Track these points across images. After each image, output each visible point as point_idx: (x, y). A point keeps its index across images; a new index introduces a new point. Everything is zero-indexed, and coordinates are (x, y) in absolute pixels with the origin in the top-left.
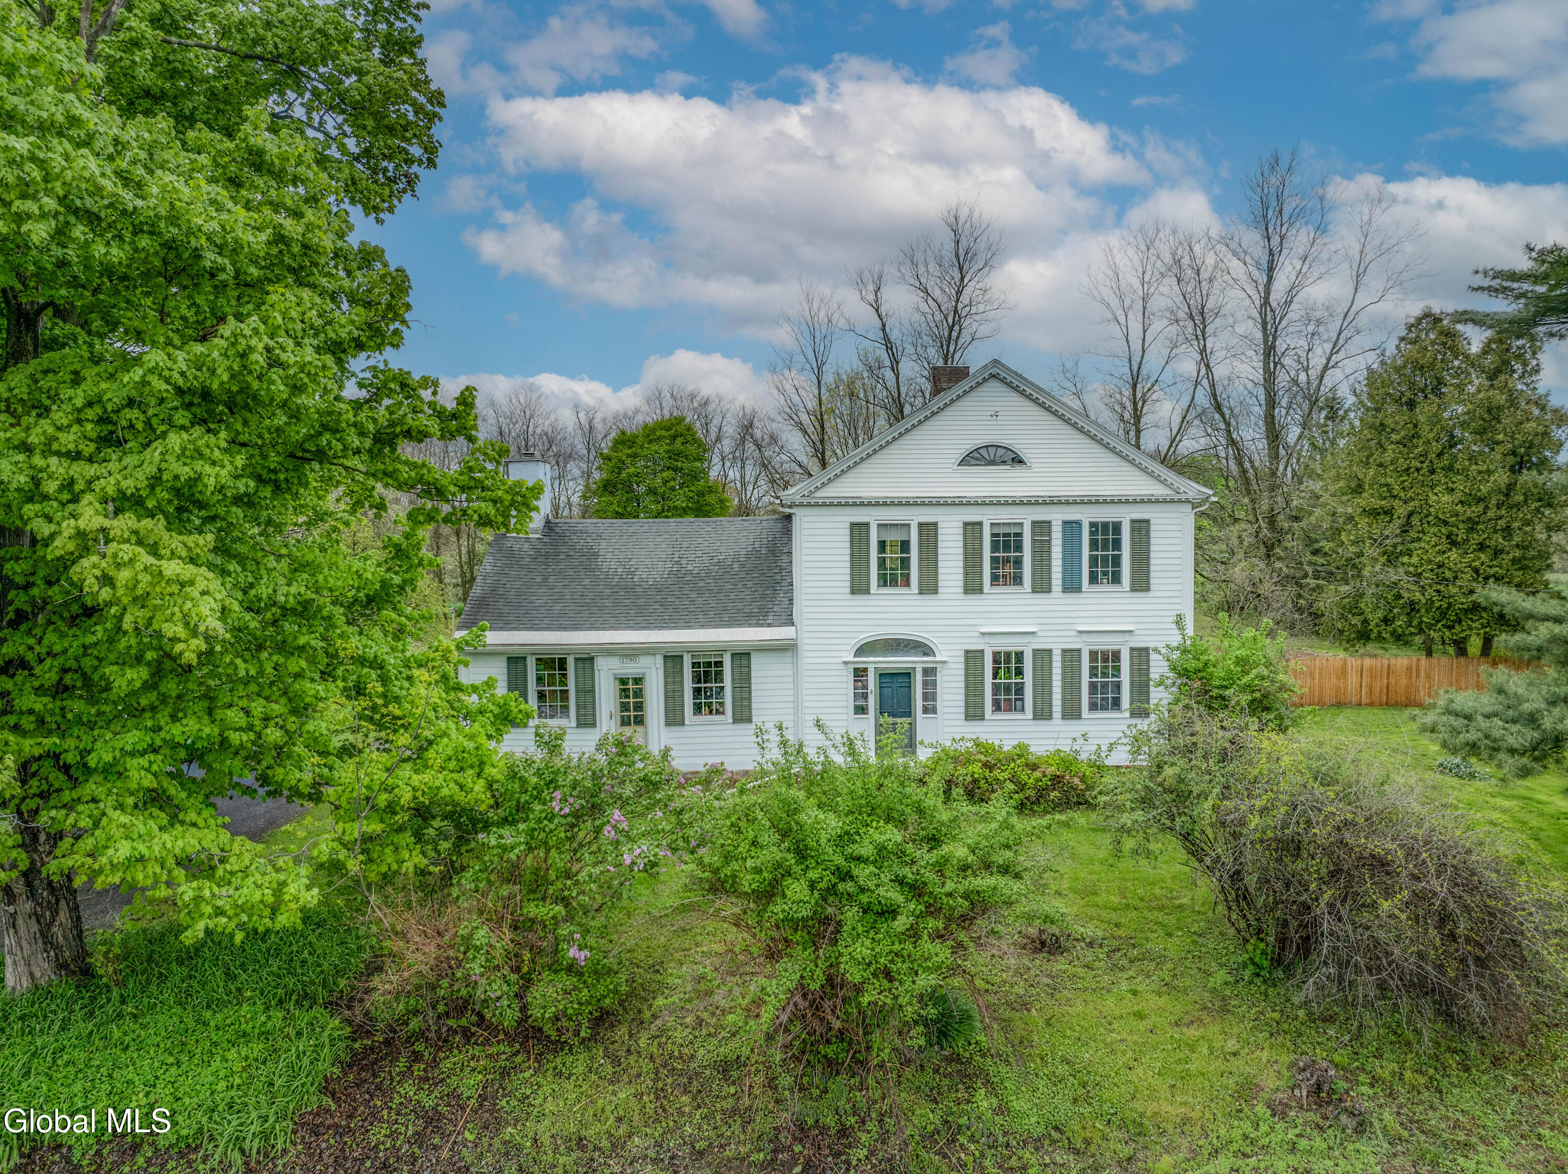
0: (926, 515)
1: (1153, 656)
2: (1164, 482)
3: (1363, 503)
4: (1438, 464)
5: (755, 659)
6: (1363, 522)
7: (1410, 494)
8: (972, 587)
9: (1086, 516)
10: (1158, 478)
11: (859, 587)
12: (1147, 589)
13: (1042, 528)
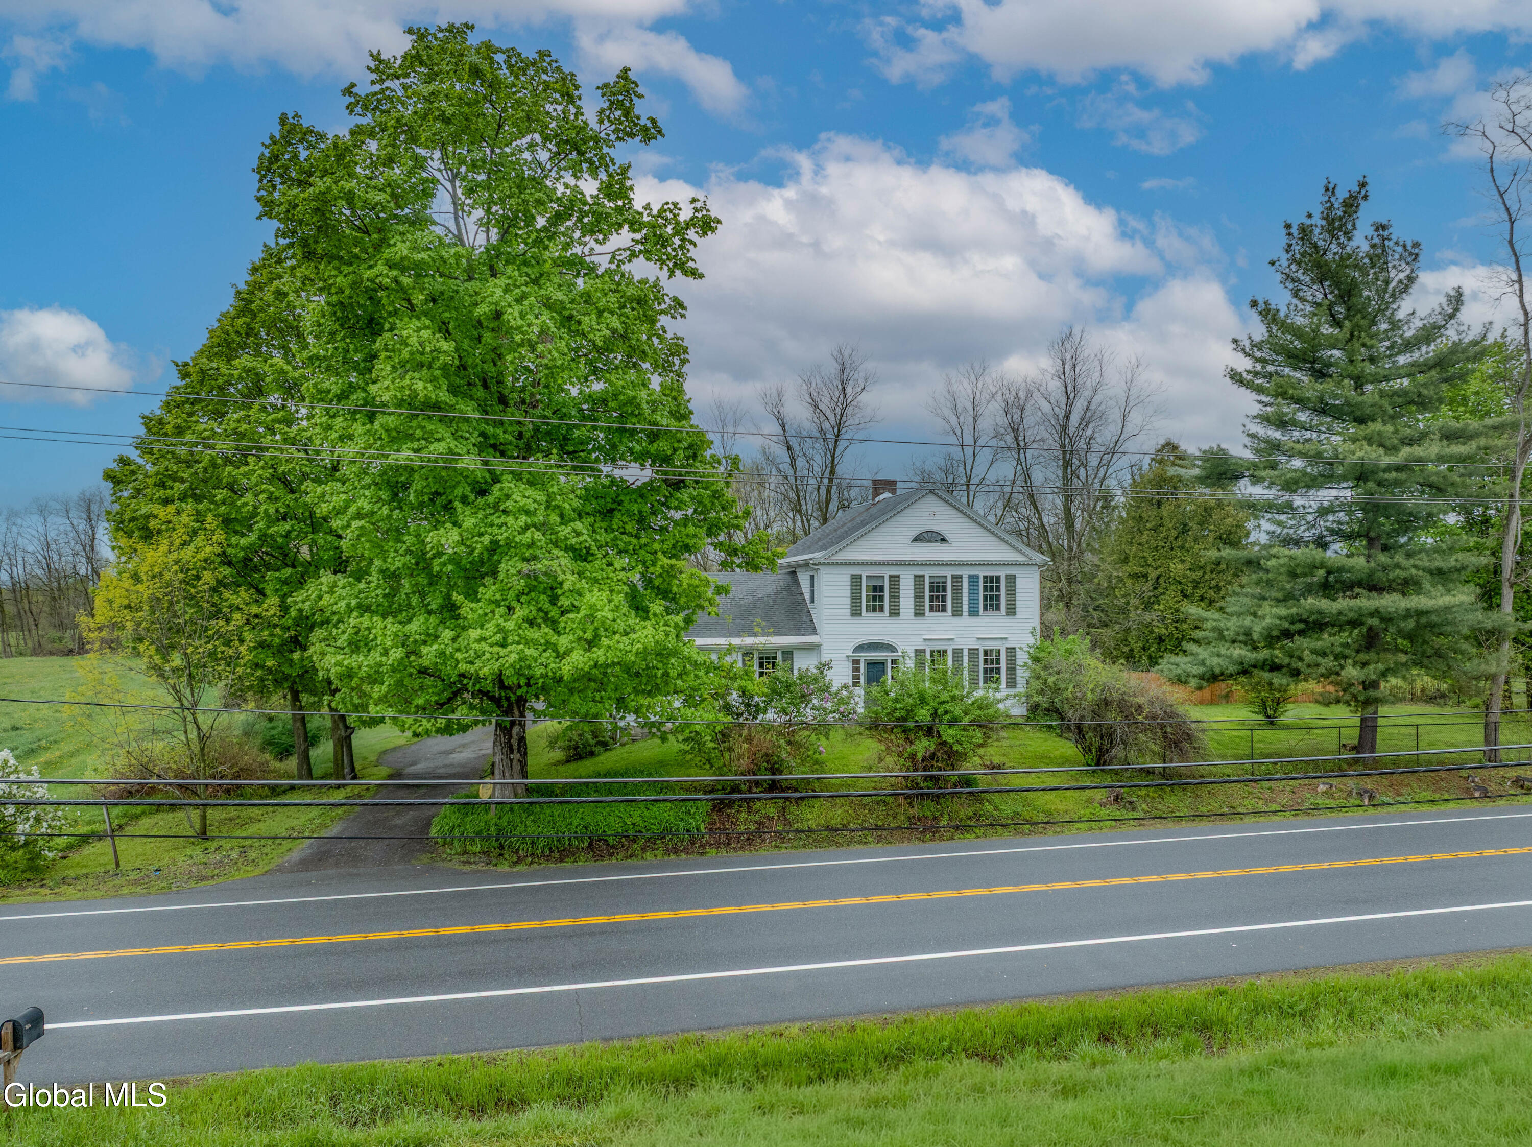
0: (894, 571)
1: (1019, 652)
2: (1023, 554)
3: (1129, 570)
4: (1175, 545)
5: (796, 655)
6: (1129, 582)
7: (1158, 563)
8: (919, 613)
9: (982, 572)
10: (1020, 552)
11: (856, 612)
12: (1014, 614)
13: (957, 579)
